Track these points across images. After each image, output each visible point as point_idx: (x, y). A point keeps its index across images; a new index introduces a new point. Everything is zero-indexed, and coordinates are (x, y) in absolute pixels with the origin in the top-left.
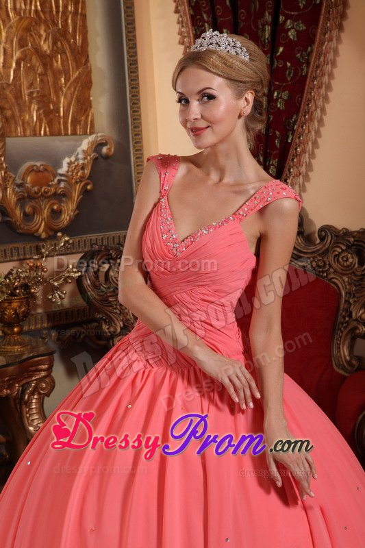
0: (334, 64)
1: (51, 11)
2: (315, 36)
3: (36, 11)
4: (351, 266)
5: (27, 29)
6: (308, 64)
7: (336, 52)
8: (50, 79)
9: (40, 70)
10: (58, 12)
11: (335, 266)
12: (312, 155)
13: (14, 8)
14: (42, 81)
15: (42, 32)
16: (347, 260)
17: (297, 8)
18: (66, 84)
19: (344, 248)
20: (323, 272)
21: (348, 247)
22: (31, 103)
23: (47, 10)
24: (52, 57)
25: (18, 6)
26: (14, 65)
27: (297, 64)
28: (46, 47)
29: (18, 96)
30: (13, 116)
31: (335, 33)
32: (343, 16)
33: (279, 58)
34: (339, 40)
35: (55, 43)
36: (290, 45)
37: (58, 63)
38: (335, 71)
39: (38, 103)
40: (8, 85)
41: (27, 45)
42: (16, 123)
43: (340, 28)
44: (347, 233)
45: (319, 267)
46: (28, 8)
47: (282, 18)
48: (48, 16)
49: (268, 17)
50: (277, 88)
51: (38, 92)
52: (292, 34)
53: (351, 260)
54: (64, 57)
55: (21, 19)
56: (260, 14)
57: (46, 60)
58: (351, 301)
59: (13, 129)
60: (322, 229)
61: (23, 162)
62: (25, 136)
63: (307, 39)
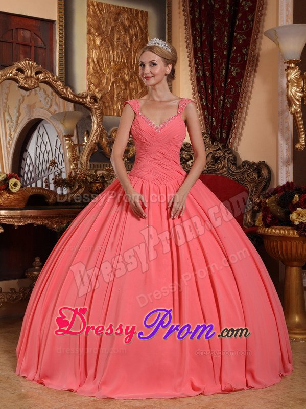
0: (252, 87)
1: (131, 63)
2: (244, 74)
3: (124, 62)
4: (255, 178)
5: (119, 70)
6: (241, 87)
7: (253, 82)
8: (128, 91)
9: (123, 88)
10: (134, 63)
11: (247, 178)
12: (242, 129)
13: (114, 60)
14: (124, 92)
15: (126, 72)
16: (253, 176)
17: (237, 62)
18: (135, 94)
19: (252, 170)
20: (242, 181)
21: (254, 170)
22: (118, 101)
23: (129, 62)
24: (129, 82)
25: (115, 60)
26: (111, 84)
27: (236, 87)
28: (127, 78)
29: (112, 98)
30: (109, 106)
31: (253, 73)
32: (257, 65)
33: (228, 84)
34: (255, 76)
35: (131, 76)
36: (233, 79)
37: (132, 86)
38: (253, 90)
39: (121, 102)
40: (108, 92)
41: (118, 76)
42: (110, 109)
43: (255, 71)
44: (254, 163)
45: (241, 179)
46: (120, 60)
47: (230, 66)
48: (129, 65)
49: (224, 66)
50: (227, 97)
51: (121, 97)
52: (234, 73)
53: (254, 176)
54: (136, 83)
55: (116, 65)
56: (221, 65)
57: (127, 84)
58: (253, 194)
59: (108, 112)
60: (244, 162)
61: (112, 127)
62: (114, 115)
63: (240, 76)
